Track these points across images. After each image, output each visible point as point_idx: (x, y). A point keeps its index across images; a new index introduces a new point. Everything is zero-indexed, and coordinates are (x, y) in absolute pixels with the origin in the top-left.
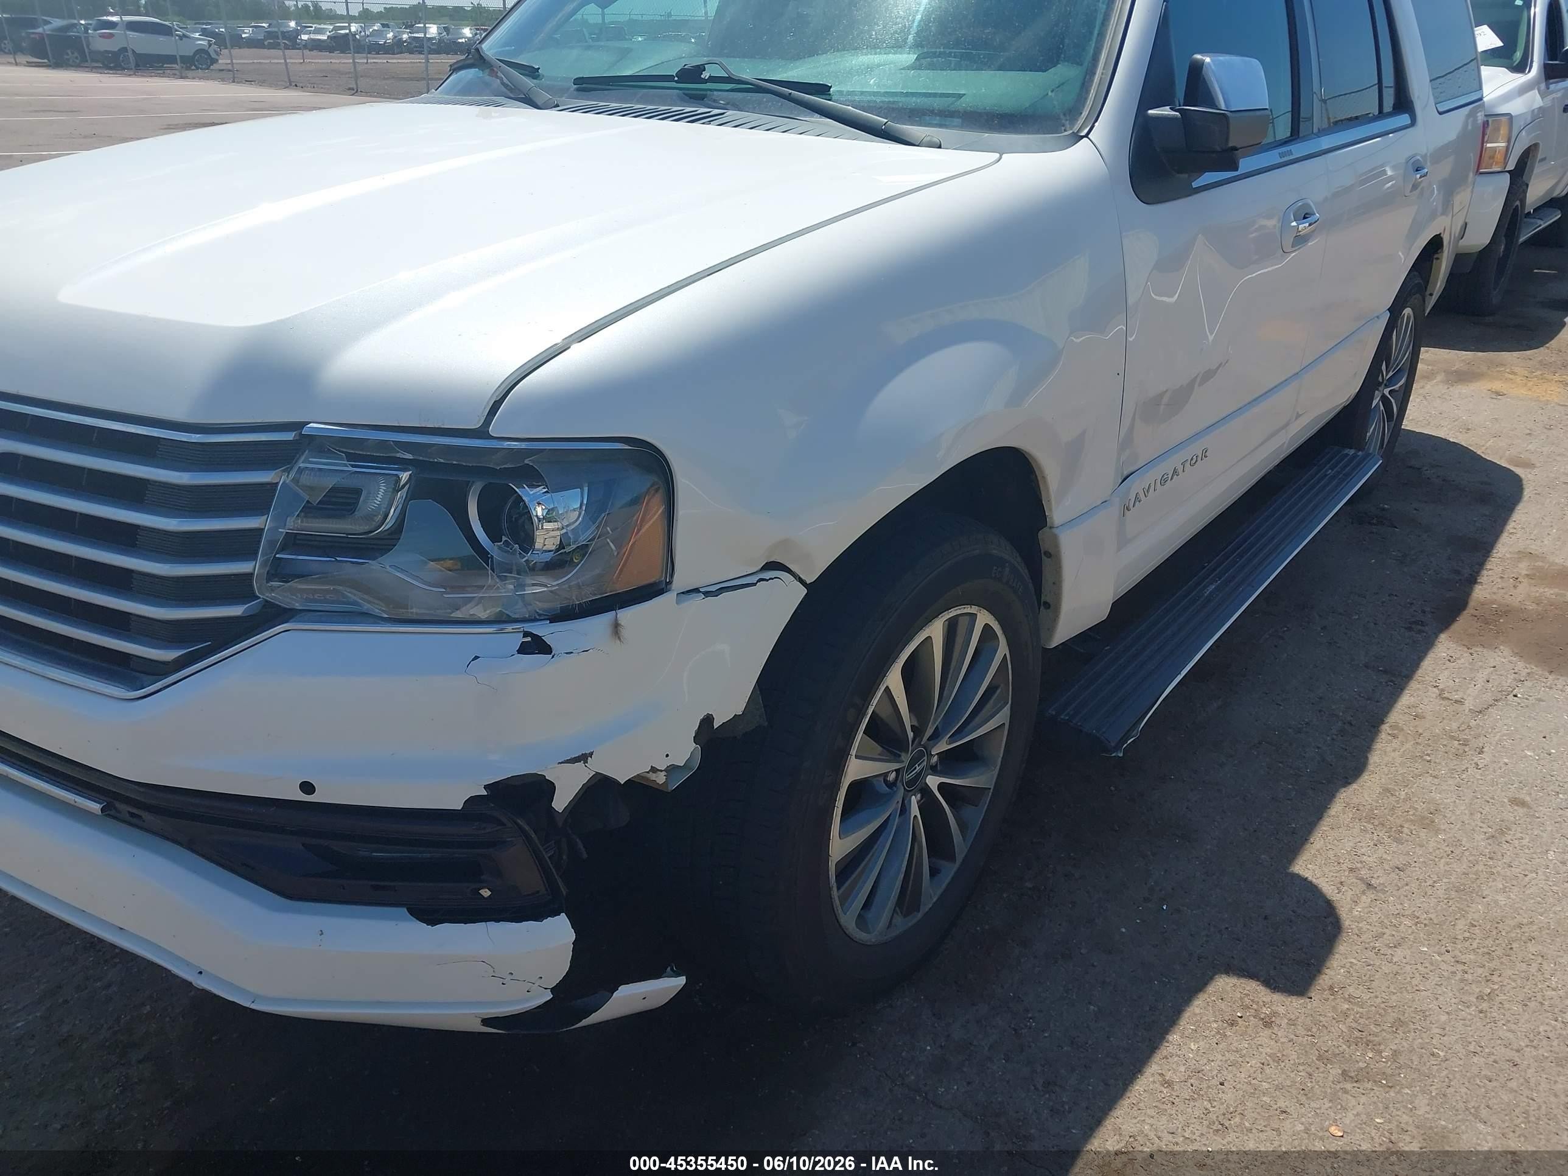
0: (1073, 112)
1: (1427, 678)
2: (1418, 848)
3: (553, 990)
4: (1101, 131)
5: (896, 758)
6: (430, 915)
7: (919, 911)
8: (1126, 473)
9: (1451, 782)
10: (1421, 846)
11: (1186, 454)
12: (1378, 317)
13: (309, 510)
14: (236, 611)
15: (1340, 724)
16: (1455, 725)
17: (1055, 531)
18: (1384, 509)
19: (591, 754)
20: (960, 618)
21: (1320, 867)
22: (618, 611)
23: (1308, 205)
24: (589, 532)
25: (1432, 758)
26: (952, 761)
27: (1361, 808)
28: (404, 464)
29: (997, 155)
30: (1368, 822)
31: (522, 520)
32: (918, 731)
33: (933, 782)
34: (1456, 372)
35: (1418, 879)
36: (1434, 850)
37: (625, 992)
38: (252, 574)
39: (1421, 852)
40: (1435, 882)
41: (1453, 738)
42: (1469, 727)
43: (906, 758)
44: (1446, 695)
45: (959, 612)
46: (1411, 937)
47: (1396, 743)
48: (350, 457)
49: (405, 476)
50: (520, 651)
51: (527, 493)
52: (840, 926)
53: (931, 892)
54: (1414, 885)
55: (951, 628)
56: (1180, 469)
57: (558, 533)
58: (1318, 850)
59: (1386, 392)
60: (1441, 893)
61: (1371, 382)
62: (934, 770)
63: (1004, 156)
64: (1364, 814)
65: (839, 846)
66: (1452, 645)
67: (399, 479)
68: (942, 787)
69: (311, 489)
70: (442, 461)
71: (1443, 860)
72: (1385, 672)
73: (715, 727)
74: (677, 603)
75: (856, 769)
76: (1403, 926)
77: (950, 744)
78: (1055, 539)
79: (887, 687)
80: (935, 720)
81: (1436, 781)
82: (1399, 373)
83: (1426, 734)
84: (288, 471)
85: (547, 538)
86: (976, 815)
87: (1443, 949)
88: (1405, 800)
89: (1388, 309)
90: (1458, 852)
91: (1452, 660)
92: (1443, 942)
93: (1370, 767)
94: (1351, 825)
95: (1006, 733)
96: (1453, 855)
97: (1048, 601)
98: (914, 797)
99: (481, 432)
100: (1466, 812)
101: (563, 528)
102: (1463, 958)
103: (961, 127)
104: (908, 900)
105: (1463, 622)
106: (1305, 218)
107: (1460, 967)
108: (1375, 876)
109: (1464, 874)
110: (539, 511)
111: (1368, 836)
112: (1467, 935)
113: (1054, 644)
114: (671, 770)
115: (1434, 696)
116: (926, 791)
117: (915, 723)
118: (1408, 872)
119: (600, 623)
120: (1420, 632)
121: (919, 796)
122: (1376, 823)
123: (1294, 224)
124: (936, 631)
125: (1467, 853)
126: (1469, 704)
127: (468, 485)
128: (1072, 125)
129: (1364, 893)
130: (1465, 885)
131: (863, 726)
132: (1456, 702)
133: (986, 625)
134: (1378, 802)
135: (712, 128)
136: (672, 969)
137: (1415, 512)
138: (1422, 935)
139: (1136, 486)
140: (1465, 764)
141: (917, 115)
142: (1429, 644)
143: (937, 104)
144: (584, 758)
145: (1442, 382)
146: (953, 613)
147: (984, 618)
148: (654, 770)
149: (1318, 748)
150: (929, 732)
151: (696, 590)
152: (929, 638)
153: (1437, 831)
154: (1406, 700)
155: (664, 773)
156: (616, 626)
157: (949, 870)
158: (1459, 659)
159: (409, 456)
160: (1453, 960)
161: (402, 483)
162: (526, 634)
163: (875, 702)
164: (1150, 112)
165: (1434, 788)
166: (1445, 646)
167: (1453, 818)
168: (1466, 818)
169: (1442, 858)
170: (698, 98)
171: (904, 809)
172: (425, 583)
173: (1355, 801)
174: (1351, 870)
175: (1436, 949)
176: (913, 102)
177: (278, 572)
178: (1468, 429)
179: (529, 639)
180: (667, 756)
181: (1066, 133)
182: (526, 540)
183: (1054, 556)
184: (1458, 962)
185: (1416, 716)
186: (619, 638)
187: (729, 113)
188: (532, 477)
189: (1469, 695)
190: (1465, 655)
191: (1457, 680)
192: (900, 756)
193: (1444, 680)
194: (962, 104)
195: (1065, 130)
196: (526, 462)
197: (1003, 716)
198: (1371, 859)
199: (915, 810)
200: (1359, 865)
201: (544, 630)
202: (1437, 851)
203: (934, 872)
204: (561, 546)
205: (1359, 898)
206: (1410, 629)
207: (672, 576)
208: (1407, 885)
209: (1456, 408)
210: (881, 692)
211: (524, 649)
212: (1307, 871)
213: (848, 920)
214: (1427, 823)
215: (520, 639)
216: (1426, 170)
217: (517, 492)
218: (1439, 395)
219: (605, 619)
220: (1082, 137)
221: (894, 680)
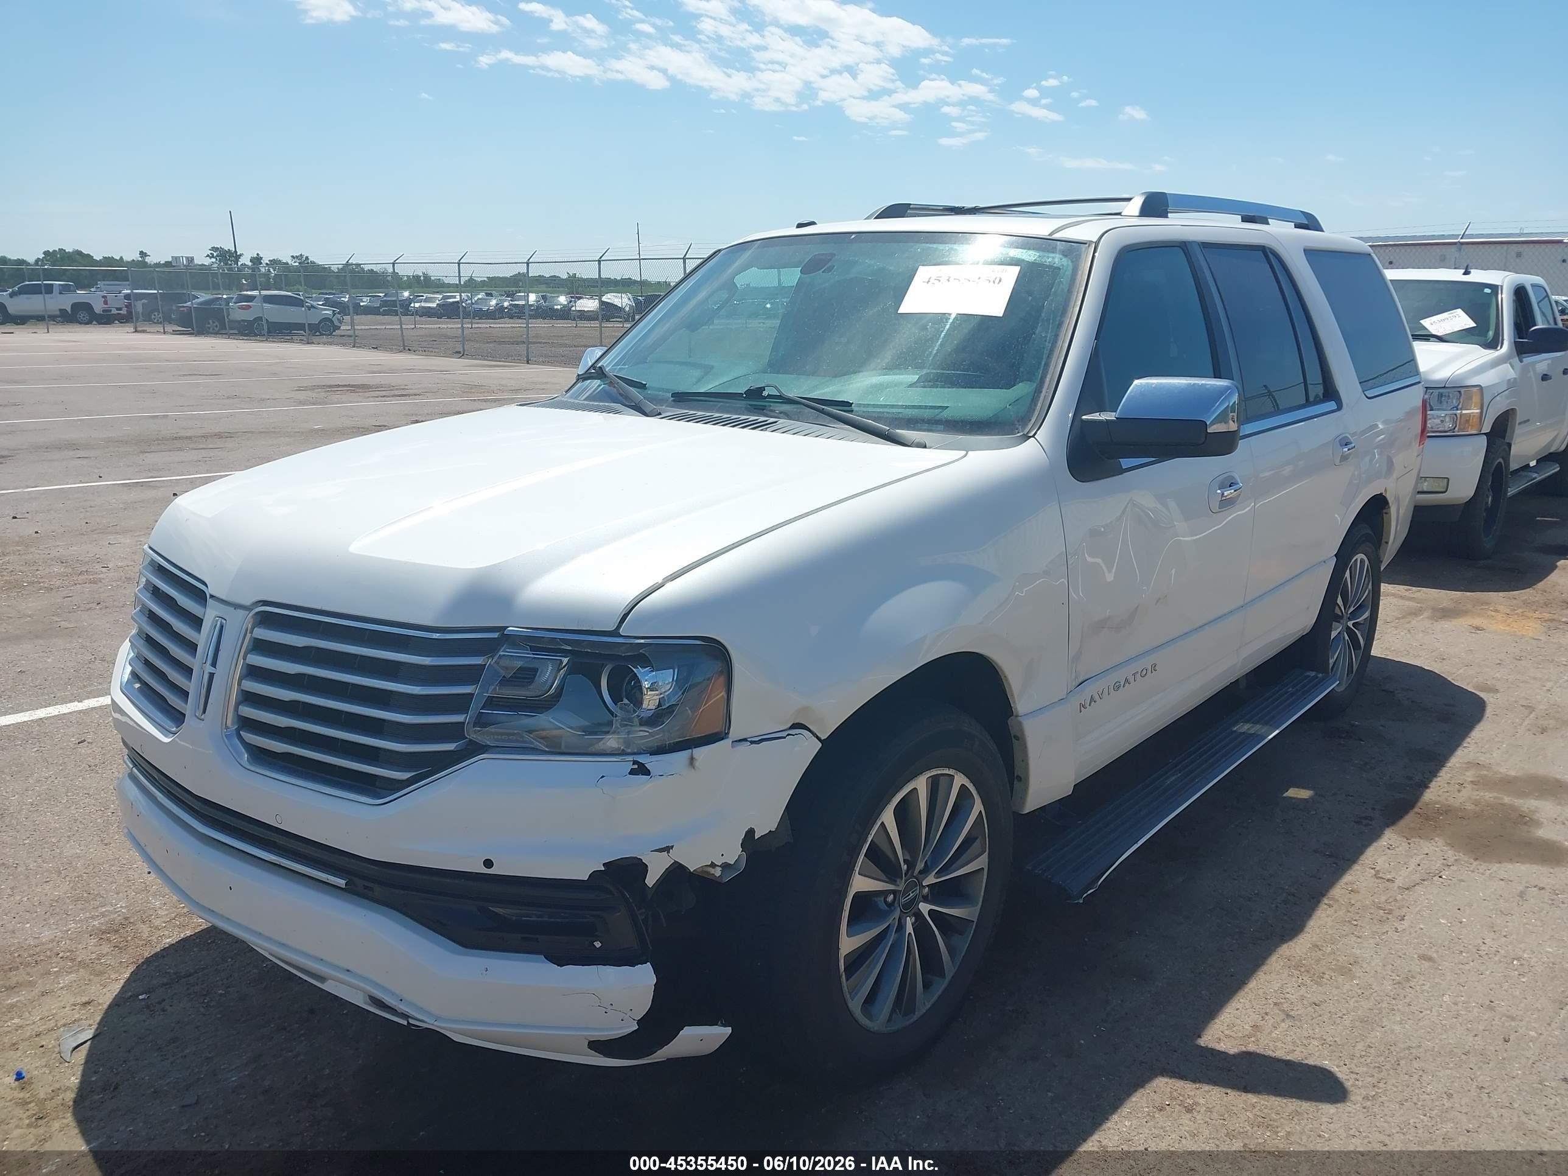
0: (1024, 419)
1: (1367, 861)
2: (1334, 989)
3: (639, 1022)
4: (1043, 434)
5: (892, 881)
6: (560, 959)
7: (914, 1014)
8: (1081, 679)
9: (1371, 941)
10: (1338, 988)
11: (1137, 667)
12: (1324, 562)
13: (504, 682)
14: (450, 747)
15: (1285, 895)
16: (1383, 898)
17: (1019, 718)
18: (1353, 725)
19: (672, 847)
20: (942, 778)
21: (1250, 1001)
22: (694, 750)
23: (1233, 477)
24: (676, 697)
25: (1359, 923)
26: (939, 893)
27: (1292, 958)
28: (565, 653)
29: (965, 452)
30: (1296, 970)
31: (633, 691)
32: (911, 865)
33: (924, 908)
34: (1442, 609)
35: (1330, 1012)
36: (1348, 992)
37: (688, 1032)
38: (463, 723)
39: (1336, 993)
40: (1344, 1014)
41: (1379, 908)
42: (1396, 900)
43: (901, 886)
44: (1381, 875)
45: (939, 772)
46: (1317, 1054)
47: (1330, 911)
48: (533, 649)
49: (565, 660)
50: (630, 773)
51: (639, 671)
52: (848, 1007)
53: (924, 1002)
54: (1326, 1018)
55: (934, 785)
56: (1131, 679)
57: (658, 697)
58: (1250, 989)
59: (1350, 624)
60: (1347, 1023)
61: (1327, 614)
62: (925, 899)
63: (970, 453)
64: (1293, 963)
65: (848, 944)
66: (1392, 836)
67: (561, 662)
68: (931, 912)
69: (506, 668)
70: (589, 651)
71: (1354, 999)
72: (1330, 856)
73: (756, 838)
74: (732, 747)
75: (860, 883)
76: (1311, 1045)
77: (937, 878)
78: (1020, 723)
79: (883, 823)
80: (924, 857)
81: (1359, 940)
82: (1361, 608)
83: (1358, 905)
84: (493, 658)
85: (650, 701)
86: (963, 943)
87: (1342, 1063)
88: (1330, 954)
89: (1335, 555)
90: (1367, 993)
91: (1391, 848)
92: (1343, 1059)
93: (1307, 929)
94: (1281, 971)
95: (985, 877)
96: (1363, 995)
97: (1020, 775)
98: (908, 918)
99: (615, 633)
100: (1380, 964)
101: (661, 694)
102: (1356, 1070)
103: (944, 431)
104: (904, 1001)
105: (1409, 819)
106: (1230, 486)
107: (1354, 1076)
108: (1295, 1009)
109: (1370, 1009)
110: (646, 684)
111: (1294, 979)
112: (1363, 1053)
113: (1026, 811)
114: (726, 866)
115: (1370, 875)
116: (918, 915)
117: (908, 857)
118: (1323, 1007)
119: (683, 755)
120: (1366, 825)
121: (913, 919)
122: (1303, 970)
123: (1219, 491)
124: (921, 784)
125: (1375, 994)
126: (1398, 882)
127: (603, 666)
128: (1023, 428)
129: (1283, 1020)
130: (1368, 1017)
131: (864, 850)
132: (1388, 880)
133: (963, 786)
134: (1307, 955)
135: (767, 434)
136: (722, 1023)
137: (1381, 728)
138: (1326, 1052)
139: (1090, 689)
140: (1386, 928)
141: (912, 423)
142: (1376, 835)
143: (927, 414)
144: (667, 849)
145: (1427, 618)
146: (934, 772)
147: (960, 780)
148: (713, 865)
149: (1263, 913)
150: (920, 866)
151: (745, 740)
152: (915, 789)
153: (1353, 978)
154: (1347, 878)
155: (720, 869)
156: (692, 759)
157: (940, 986)
158: (1398, 847)
159: (569, 648)
160: (1348, 1071)
161: (564, 664)
162: (635, 762)
163: (873, 832)
164: (1084, 417)
165: (1356, 946)
166: (1389, 837)
167: (1369, 968)
168: (1379, 969)
169: (1353, 997)
170: (760, 410)
171: (901, 927)
172: (571, 728)
173: (1288, 953)
174: (1275, 1004)
175: (1336, 1063)
176: (910, 413)
177: (481, 721)
178: (1444, 659)
179: (636, 766)
180: (722, 855)
181: (1019, 435)
182: (638, 703)
183: (1020, 738)
184: (1352, 1072)
185: (1352, 891)
186: (694, 768)
187: (781, 421)
188: (643, 660)
189: (1400, 876)
190: (1403, 844)
191: (1392, 864)
192: (896, 881)
193: (1381, 862)
194: (946, 414)
195: (1018, 433)
196: (641, 651)
197: (981, 862)
198: (1294, 997)
199: (909, 929)
200: (1284, 1001)
201: (644, 759)
202: (1350, 993)
203: (927, 985)
204: (660, 705)
205: (1278, 1024)
206: (1358, 823)
207: (729, 729)
208: (1320, 1016)
209: (1436, 640)
210: (878, 825)
211: (632, 772)
212: (1239, 1004)
213: (855, 1005)
214: (1346, 971)
215: (630, 766)
216: (1353, 445)
217: (633, 671)
218: (1423, 629)
219: (685, 754)
220: (1031, 437)
221: (888, 817)
